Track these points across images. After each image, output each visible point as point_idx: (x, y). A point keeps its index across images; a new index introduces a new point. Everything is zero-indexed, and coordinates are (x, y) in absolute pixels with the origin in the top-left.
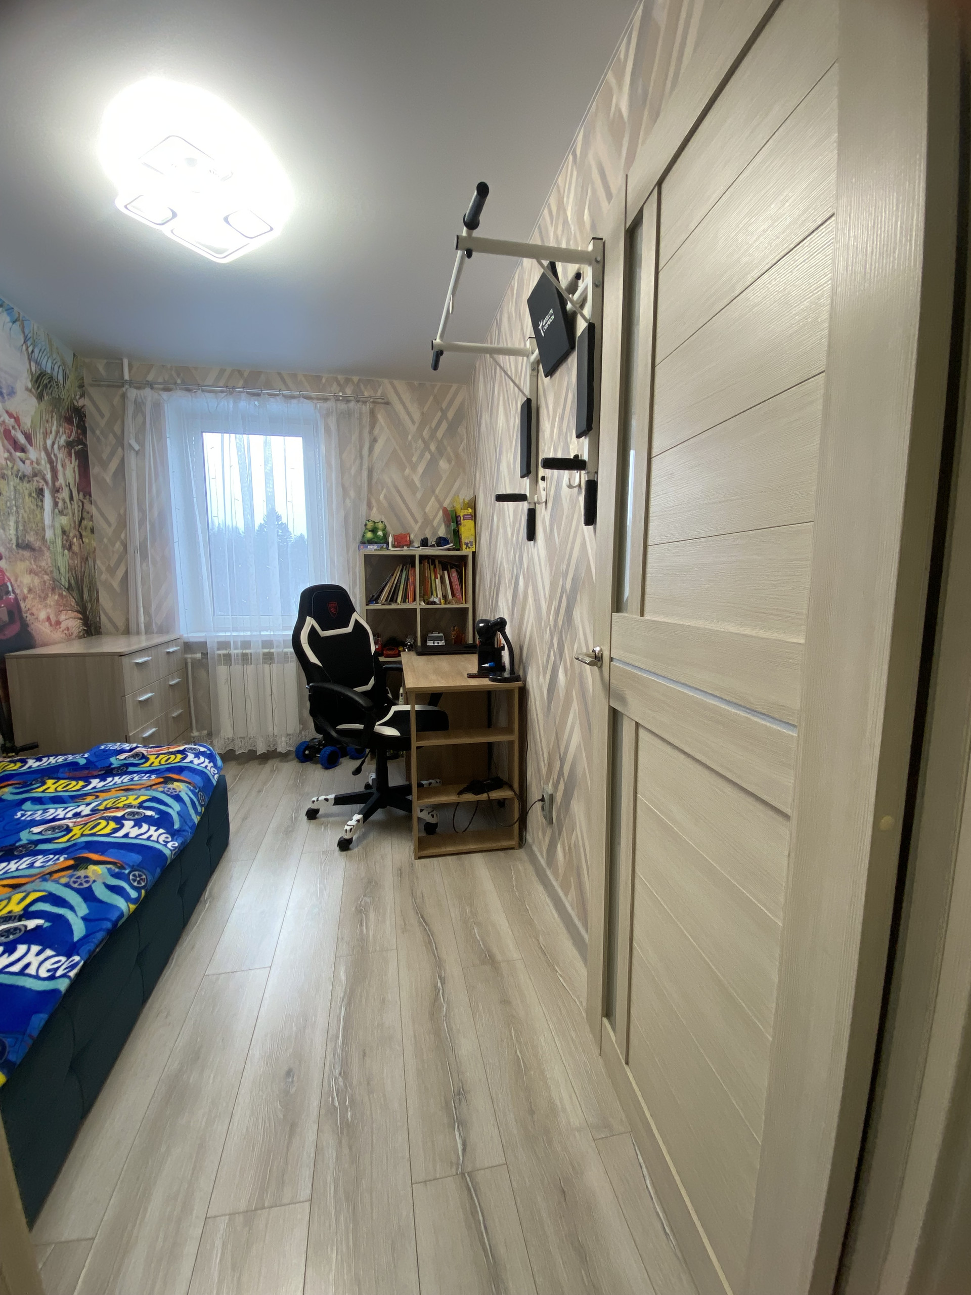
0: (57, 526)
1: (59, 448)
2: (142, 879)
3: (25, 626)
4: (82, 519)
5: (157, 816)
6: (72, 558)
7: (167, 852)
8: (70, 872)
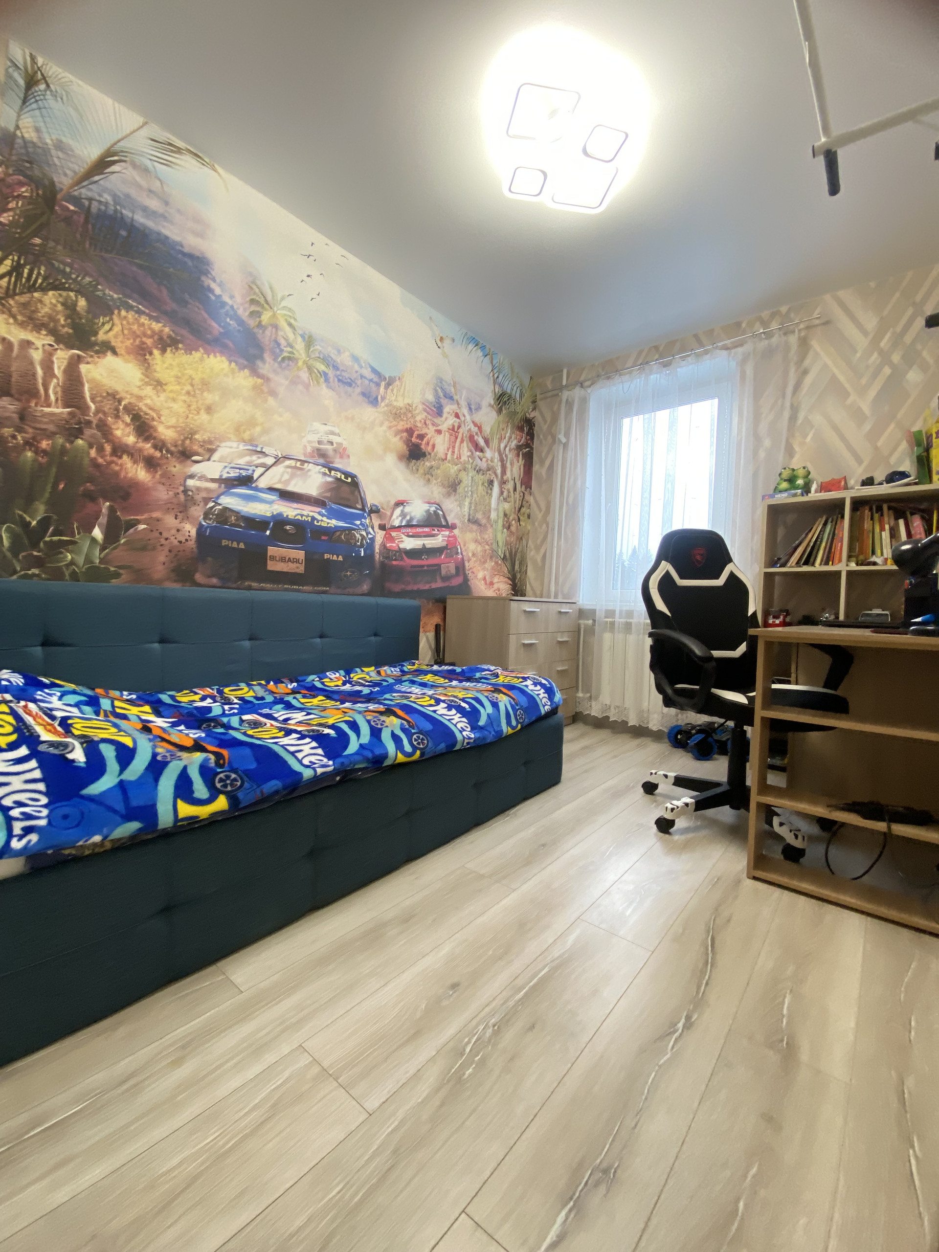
0: (501, 509)
1: (510, 450)
2: (423, 743)
3: (466, 580)
4: (522, 506)
5: (469, 710)
6: (509, 536)
7: (459, 737)
8: (377, 714)
